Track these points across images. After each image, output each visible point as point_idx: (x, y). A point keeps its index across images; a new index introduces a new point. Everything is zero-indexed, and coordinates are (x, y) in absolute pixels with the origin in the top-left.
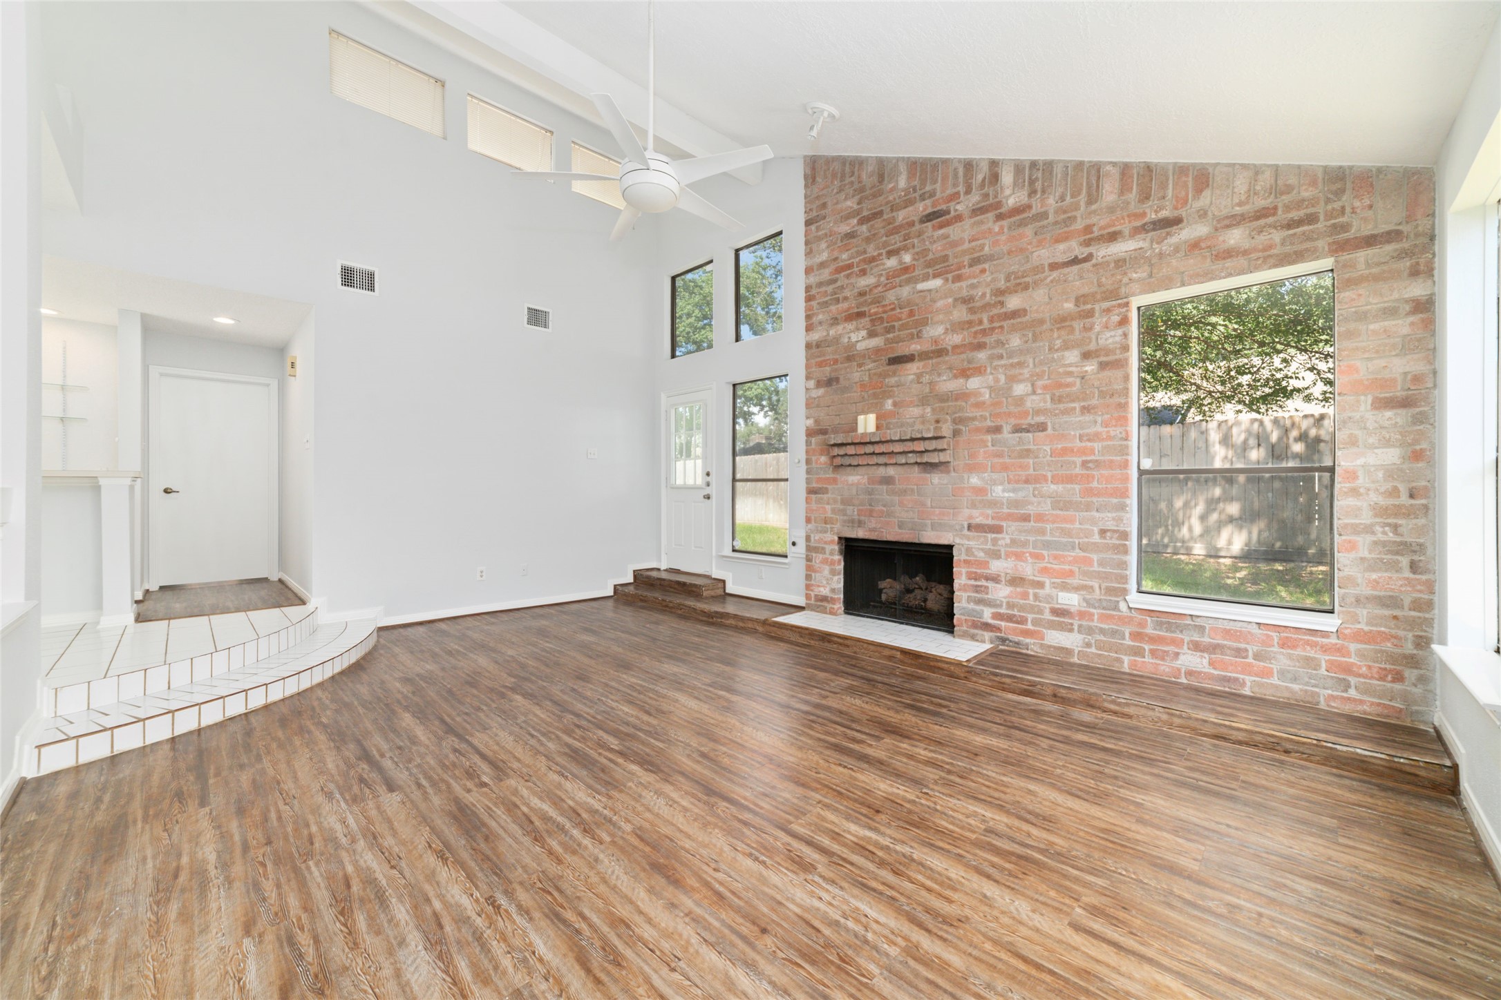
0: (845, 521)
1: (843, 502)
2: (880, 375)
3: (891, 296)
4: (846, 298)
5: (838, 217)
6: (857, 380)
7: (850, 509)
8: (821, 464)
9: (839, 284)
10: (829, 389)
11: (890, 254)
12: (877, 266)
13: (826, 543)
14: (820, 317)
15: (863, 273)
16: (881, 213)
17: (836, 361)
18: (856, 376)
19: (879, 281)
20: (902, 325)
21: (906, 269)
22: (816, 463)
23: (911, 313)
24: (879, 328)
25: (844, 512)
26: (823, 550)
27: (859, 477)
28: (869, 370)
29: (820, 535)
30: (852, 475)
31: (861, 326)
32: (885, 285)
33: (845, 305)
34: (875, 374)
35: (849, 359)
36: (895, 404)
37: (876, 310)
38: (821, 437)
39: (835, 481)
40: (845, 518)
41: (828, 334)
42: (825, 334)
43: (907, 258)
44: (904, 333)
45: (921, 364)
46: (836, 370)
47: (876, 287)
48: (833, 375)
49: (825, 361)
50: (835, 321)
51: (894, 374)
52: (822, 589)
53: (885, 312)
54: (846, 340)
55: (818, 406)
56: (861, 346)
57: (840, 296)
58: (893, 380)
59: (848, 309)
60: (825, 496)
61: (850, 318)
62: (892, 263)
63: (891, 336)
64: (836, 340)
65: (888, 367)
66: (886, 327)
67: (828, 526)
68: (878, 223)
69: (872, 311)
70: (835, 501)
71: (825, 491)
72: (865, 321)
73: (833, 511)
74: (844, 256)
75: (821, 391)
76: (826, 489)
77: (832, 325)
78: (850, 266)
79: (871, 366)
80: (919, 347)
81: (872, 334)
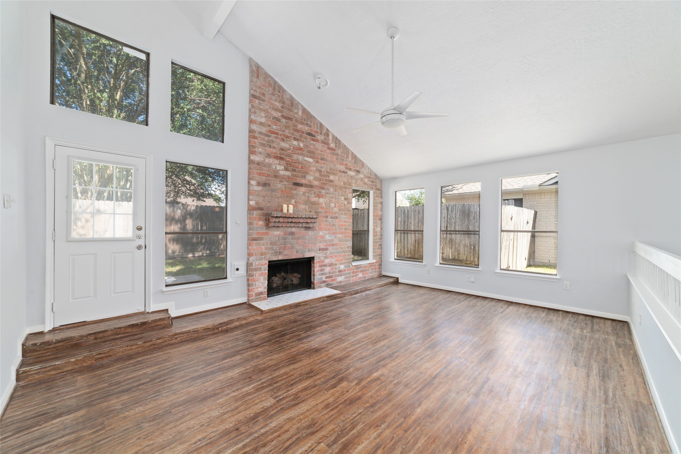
0: (272, 253)
1: (271, 244)
2: (290, 188)
3: (295, 157)
4: (274, 147)
5: (272, 106)
6: (279, 187)
7: (275, 247)
8: (259, 225)
9: (271, 138)
10: (264, 188)
11: (295, 139)
12: (289, 141)
13: (262, 265)
14: (260, 150)
15: (283, 140)
16: (291, 119)
17: (269, 176)
18: (279, 186)
19: (290, 147)
20: (299, 170)
21: (301, 149)
22: (257, 224)
23: (302, 168)
24: (290, 168)
25: (272, 249)
26: (260, 269)
27: (280, 232)
28: (285, 185)
29: (259, 262)
30: (276, 231)
31: (282, 164)
32: (293, 151)
33: (274, 151)
34: (287, 187)
35: (276, 177)
36: (295, 202)
37: (288, 159)
38: (259, 211)
39: (267, 234)
40: (273, 251)
41: (265, 161)
42: (263, 159)
43: (301, 145)
44: (300, 174)
45: (305, 189)
46: (269, 180)
47: (289, 150)
48: (267, 182)
49: (262, 173)
50: (269, 156)
51: (295, 189)
52: (259, 289)
53: (292, 162)
54: (274, 167)
55: (258, 195)
56: (282, 173)
57: (272, 145)
58: (294, 192)
59: (276, 153)
60: (262, 242)
61: (276, 157)
62: (295, 143)
63: (294, 173)
64: (269, 165)
65: (293, 186)
66: (292, 169)
67: (263, 256)
68: (290, 123)
69: (287, 159)
70: (267, 244)
71: (261, 239)
72: (283, 162)
73: (266, 249)
74: (274, 127)
75: (260, 188)
76: (262, 238)
77: (267, 157)
78: (277, 134)
79: (286, 183)
80: (305, 182)
81: (286, 169)
